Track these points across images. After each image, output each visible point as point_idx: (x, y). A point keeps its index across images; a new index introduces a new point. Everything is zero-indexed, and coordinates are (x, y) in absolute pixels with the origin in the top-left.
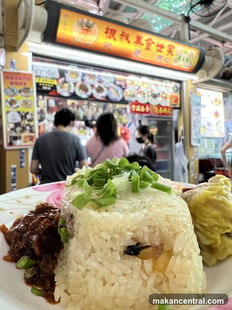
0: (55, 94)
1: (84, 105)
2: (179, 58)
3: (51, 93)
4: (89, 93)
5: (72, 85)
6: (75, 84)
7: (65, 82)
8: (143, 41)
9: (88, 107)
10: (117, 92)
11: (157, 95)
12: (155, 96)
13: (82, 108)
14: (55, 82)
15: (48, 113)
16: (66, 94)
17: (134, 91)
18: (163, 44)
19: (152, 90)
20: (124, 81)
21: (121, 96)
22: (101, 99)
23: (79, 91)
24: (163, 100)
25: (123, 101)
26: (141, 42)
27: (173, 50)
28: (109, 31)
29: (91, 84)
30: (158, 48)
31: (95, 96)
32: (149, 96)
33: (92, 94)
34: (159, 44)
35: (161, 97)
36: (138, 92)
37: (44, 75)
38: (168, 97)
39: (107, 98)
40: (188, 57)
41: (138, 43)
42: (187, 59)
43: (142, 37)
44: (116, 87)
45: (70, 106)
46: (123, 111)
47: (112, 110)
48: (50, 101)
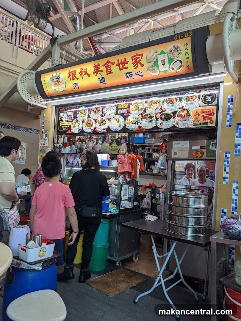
0: (70, 133)
1: (87, 139)
4: (93, 128)
5: (81, 123)
6: (83, 122)
7: (77, 121)
9: (90, 141)
11: (172, 115)
12: (167, 117)
13: (85, 142)
15: (63, 148)
16: (76, 132)
17: (137, 116)
18: (125, 59)
19: (163, 109)
20: (127, 108)
21: (123, 125)
22: (103, 131)
23: (86, 127)
24: (180, 121)
25: (124, 129)
26: (100, 69)
27: (140, 59)
28: (71, 74)
29: (95, 119)
30: (121, 66)
31: (98, 130)
32: (157, 119)
33: (95, 128)
34: (120, 62)
35: (178, 116)
36: (142, 116)
37: (65, 119)
38: (191, 113)
39: (108, 129)
40: (171, 56)
41: (97, 72)
42: (171, 59)
43: (99, 65)
44: (118, 116)
45: (77, 141)
46: (123, 141)
47: (110, 141)
48: (65, 138)
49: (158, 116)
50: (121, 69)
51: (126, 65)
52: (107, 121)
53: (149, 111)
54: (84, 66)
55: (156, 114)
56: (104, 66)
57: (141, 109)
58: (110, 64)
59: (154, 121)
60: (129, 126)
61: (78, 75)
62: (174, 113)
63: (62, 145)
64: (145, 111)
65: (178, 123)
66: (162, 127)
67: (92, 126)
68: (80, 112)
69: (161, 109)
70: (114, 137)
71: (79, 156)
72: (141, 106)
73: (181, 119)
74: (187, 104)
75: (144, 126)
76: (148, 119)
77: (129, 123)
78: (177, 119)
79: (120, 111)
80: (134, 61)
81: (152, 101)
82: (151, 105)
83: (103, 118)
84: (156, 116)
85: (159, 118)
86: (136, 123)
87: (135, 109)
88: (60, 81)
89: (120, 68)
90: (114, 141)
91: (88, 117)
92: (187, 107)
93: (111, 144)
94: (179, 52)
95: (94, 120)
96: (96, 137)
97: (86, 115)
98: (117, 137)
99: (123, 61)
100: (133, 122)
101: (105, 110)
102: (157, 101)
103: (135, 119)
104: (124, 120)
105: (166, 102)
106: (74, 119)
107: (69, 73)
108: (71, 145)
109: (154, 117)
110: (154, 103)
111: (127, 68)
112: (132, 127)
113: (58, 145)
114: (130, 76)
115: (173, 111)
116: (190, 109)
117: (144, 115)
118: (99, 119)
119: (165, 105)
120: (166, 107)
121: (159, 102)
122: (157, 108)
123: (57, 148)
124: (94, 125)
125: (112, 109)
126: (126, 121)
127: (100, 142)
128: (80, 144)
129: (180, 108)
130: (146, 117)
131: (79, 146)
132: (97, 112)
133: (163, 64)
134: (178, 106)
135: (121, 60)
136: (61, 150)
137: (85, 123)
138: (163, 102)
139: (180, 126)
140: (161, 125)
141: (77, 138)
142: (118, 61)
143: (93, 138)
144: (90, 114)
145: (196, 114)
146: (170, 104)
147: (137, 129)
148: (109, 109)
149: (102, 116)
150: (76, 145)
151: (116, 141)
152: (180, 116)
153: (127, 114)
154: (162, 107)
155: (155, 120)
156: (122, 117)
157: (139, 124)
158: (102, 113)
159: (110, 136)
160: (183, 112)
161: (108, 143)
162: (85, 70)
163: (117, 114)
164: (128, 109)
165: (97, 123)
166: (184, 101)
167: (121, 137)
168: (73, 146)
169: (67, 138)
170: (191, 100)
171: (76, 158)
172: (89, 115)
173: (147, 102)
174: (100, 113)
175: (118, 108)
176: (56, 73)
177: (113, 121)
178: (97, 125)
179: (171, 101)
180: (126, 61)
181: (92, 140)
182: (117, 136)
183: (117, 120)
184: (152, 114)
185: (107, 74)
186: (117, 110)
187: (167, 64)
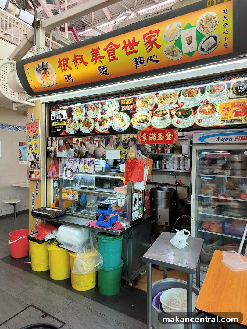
0: (65, 134)
1: (87, 141)
2: (179, 44)
3: (62, 134)
5: (77, 122)
6: (79, 121)
7: (72, 121)
9: (91, 143)
10: (123, 120)
11: (192, 110)
12: (186, 114)
13: (85, 144)
14: (65, 123)
15: (59, 152)
16: (72, 133)
17: (146, 114)
18: (134, 39)
19: (180, 104)
20: (132, 104)
21: (128, 124)
22: (103, 131)
23: (83, 127)
24: (203, 118)
25: (131, 130)
26: (100, 54)
27: (156, 37)
28: (62, 63)
29: (94, 117)
30: (128, 49)
31: (98, 130)
32: (172, 116)
33: (94, 128)
34: (127, 43)
35: (199, 112)
36: (152, 114)
37: (58, 119)
38: (218, 108)
39: (111, 129)
40: (201, 31)
41: (96, 59)
42: (200, 36)
43: (98, 49)
44: (121, 114)
45: (75, 144)
46: (131, 143)
47: (115, 143)
48: (60, 140)
49: (174, 112)
50: (128, 54)
51: (136, 48)
52: (109, 120)
53: (161, 107)
54: (78, 52)
55: (170, 110)
56: (105, 50)
57: (151, 105)
58: (113, 47)
60: (135, 126)
61: (71, 64)
62: (195, 108)
63: (57, 149)
64: (156, 106)
65: (200, 121)
66: (179, 126)
67: (90, 126)
68: (75, 110)
69: (177, 103)
70: (120, 138)
71: (79, 161)
72: (150, 101)
73: (205, 115)
74: (211, 96)
75: (156, 125)
76: (160, 117)
77: (136, 121)
78: (199, 115)
79: (124, 108)
80: (146, 41)
81: (164, 95)
82: (164, 99)
83: (103, 116)
84: (170, 113)
85: (175, 115)
86: (145, 122)
87: (142, 104)
88: (48, 73)
89: (128, 52)
90: (121, 143)
91: (85, 116)
92: (211, 101)
93: (116, 147)
94: (214, 24)
95: (93, 119)
96: (97, 139)
97: (83, 113)
98: (123, 139)
99: (131, 42)
100: (141, 121)
101: (105, 107)
102: (171, 94)
103: (143, 116)
104: (129, 118)
105: (183, 94)
106: (69, 118)
107: (60, 62)
108: (68, 149)
109: (167, 114)
110: (167, 97)
111: (136, 51)
112: (140, 127)
113: (52, 149)
114: (141, 62)
115: (193, 106)
116: (216, 103)
117: (155, 112)
118: (99, 118)
119: (182, 99)
120: (184, 101)
121: (173, 95)
122: (171, 103)
123: (51, 152)
124: (93, 125)
125: (114, 106)
126: (132, 119)
127: (103, 144)
128: (79, 147)
129: (202, 102)
130: (157, 114)
131: (77, 149)
132: (95, 109)
133: (189, 42)
134: (200, 100)
135: (129, 41)
136: (57, 155)
137: (82, 123)
138: (180, 95)
139: (203, 124)
140: (178, 124)
141: (75, 140)
142: (124, 42)
143: (94, 140)
144: (87, 112)
145: (225, 109)
146: (189, 97)
147: (146, 129)
148: (110, 105)
149: (102, 114)
150: (74, 148)
151: (123, 143)
152: (203, 112)
153: (134, 111)
154: (178, 101)
155: (169, 118)
156: (126, 115)
157: (149, 123)
158: (102, 110)
159: (115, 137)
160: (206, 107)
161: (112, 146)
162: (80, 57)
163: (120, 111)
164: (134, 105)
165: (97, 123)
166: (207, 94)
167: (128, 139)
168: (71, 149)
169: (62, 140)
170: (217, 91)
172: (86, 114)
173: (158, 96)
174: (100, 111)
175: (121, 104)
176: (43, 62)
177: (116, 119)
178: (97, 125)
179: (190, 93)
180: (136, 41)
181: (93, 142)
182: (124, 137)
183: (121, 119)
184: (165, 110)
185: (110, 61)
186: (121, 106)
187: (194, 42)
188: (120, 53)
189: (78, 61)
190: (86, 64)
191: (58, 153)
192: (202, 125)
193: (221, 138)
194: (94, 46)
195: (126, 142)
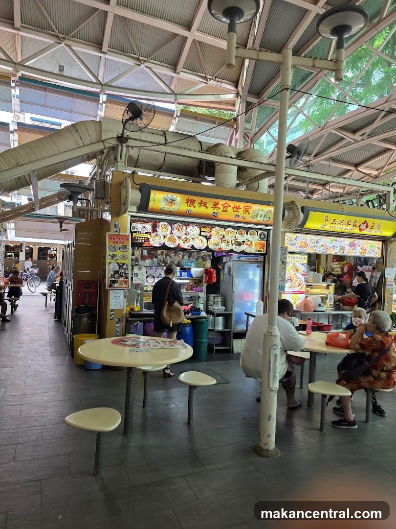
0: (148, 245)
1: (172, 253)
2: (257, 215)
3: (145, 245)
4: (177, 244)
5: (162, 237)
6: (164, 236)
7: (157, 235)
8: (220, 206)
9: (175, 255)
10: (202, 241)
11: (242, 243)
12: (239, 244)
13: (170, 256)
14: (149, 236)
16: (157, 245)
17: (218, 240)
18: (239, 206)
21: (206, 245)
22: (187, 248)
23: (168, 242)
25: (207, 249)
26: (218, 206)
27: (249, 209)
29: (179, 236)
30: (235, 210)
31: (182, 246)
32: (232, 244)
33: (179, 244)
34: (235, 206)
35: (245, 244)
36: (221, 241)
37: (140, 230)
38: (253, 244)
39: (193, 247)
40: (266, 214)
41: (215, 208)
42: (265, 216)
43: (218, 203)
44: (201, 237)
45: (159, 255)
46: (207, 258)
47: (196, 257)
48: (144, 251)
49: (233, 242)
50: (234, 211)
51: (239, 210)
52: (191, 240)
53: (226, 238)
54: (205, 200)
55: (232, 241)
56: (222, 205)
57: (221, 235)
58: (227, 206)
59: (230, 245)
60: (211, 247)
61: (196, 204)
62: (244, 242)
63: (139, 258)
64: (224, 237)
65: (246, 249)
66: (236, 250)
67: (175, 242)
68: (161, 227)
69: (235, 237)
72: (221, 233)
73: (248, 246)
74: (250, 237)
75: (223, 248)
76: (226, 243)
77: (211, 244)
78: (245, 246)
79: (203, 234)
80: (245, 209)
81: (228, 231)
82: (228, 233)
83: (186, 236)
85: (234, 244)
86: (217, 245)
87: (215, 234)
88: (174, 204)
90: (200, 257)
91: (170, 234)
93: (197, 259)
95: (177, 237)
97: (168, 231)
98: (202, 255)
99: (237, 207)
100: (214, 244)
101: (188, 230)
102: (232, 232)
103: (216, 241)
104: (207, 241)
105: (238, 233)
106: (154, 232)
107: (188, 200)
108: (152, 258)
109: (230, 242)
110: (230, 233)
111: (238, 212)
112: (214, 248)
114: (238, 217)
115: (243, 240)
116: (252, 241)
117: (223, 240)
118: (183, 237)
119: (238, 236)
122: (232, 237)
124: (177, 241)
125: (195, 230)
126: (209, 242)
127: (186, 257)
129: (247, 239)
131: (162, 259)
132: (180, 230)
136: (139, 263)
137: (167, 238)
138: (236, 233)
141: (159, 252)
143: (178, 253)
144: (172, 231)
145: (256, 245)
146: (241, 235)
147: (217, 249)
148: (193, 230)
149: (186, 234)
150: (158, 258)
152: (247, 244)
153: (210, 237)
156: (205, 238)
157: (219, 246)
158: (186, 232)
160: (248, 242)
161: (194, 259)
162: (205, 203)
163: (200, 235)
164: (210, 233)
165: (181, 240)
166: (249, 235)
167: (205, 255)
168: (155, 259)
169: (146, 251)
170: (253, 235)
171: (158, 270)
173: (225, 231)
174: (184, 232)
176: (172, 195)
177: (196, 240)
178: (181, 242)
179: (241, 233)
181: (177, 255)
184: (229, 240)
185: (223, 211)
186: (201, 232)
187: (262, 217)
188: (230, 210)
189: (202, 205)
190: (207, 208)
191: (140, 261)
192: (247, 251)
193: (247, 258)
194: (217, 201)
195: (204, 257)
